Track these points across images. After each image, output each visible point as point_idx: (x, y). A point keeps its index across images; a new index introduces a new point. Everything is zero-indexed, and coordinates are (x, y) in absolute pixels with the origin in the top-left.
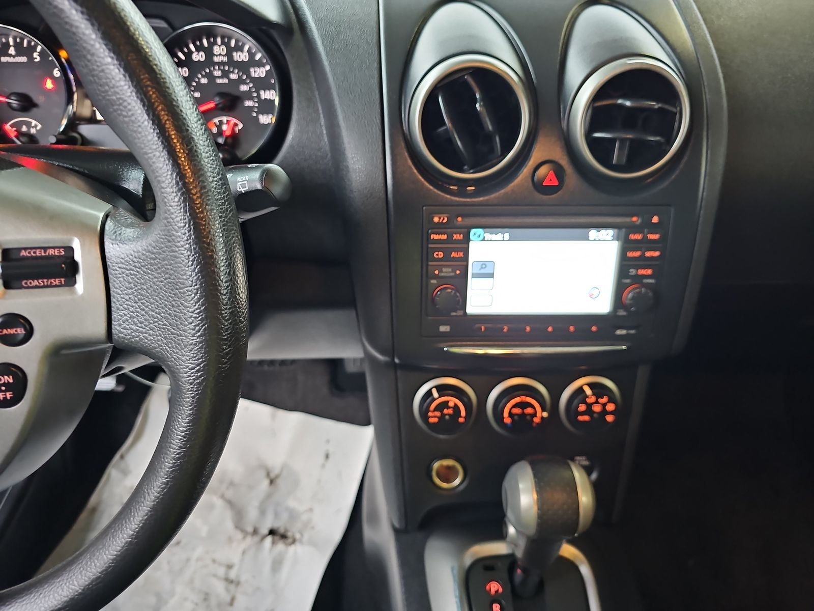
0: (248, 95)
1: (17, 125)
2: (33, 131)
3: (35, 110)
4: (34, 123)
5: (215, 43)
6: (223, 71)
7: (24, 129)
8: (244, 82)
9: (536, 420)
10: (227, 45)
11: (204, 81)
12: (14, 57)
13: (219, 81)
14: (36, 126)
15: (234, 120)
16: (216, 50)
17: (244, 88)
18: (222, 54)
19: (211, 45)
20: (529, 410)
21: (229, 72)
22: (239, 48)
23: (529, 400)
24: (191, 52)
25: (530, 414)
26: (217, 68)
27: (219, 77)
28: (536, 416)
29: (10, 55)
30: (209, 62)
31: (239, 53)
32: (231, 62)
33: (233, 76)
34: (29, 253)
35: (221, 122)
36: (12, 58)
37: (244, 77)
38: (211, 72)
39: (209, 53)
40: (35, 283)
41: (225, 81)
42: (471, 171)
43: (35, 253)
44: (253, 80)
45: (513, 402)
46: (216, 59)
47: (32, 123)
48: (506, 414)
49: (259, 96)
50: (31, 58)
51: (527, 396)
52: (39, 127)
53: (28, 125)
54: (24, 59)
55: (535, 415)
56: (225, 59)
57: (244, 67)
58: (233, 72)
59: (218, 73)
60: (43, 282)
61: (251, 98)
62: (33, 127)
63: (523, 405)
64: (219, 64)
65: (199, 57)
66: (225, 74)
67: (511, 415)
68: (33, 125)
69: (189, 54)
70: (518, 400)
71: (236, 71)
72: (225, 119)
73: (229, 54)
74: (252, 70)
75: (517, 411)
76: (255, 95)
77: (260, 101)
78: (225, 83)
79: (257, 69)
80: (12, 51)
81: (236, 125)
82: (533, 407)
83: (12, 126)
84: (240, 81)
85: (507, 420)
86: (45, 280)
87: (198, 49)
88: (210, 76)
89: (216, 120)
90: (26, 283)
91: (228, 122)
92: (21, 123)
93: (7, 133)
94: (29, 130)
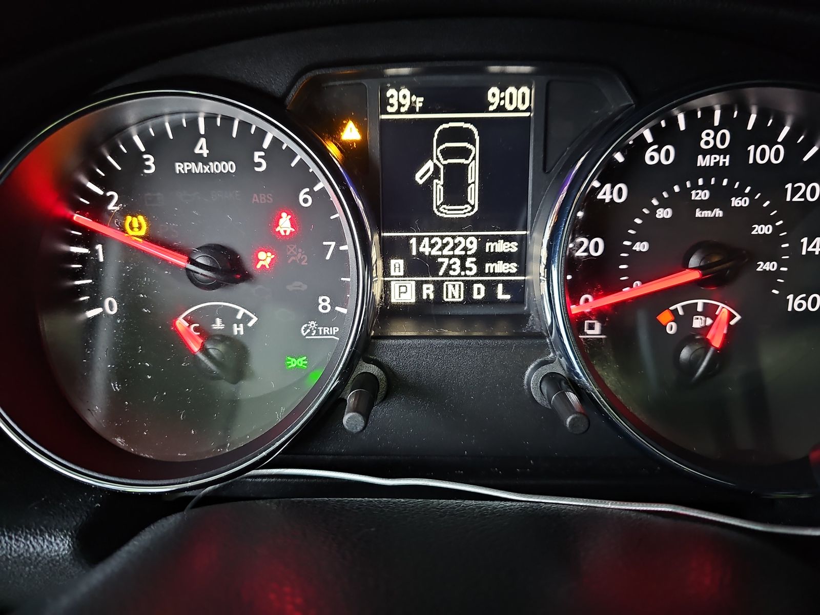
0: (768, 247)
1: (204, 319)
2: (238, 330)
3: (243, 286)
4: (241, 312)
5: (706, 123)
6: (715, 190)
7: (219, 325)
8: (764, 217)
10: (736, 127)
11: (664, 213)
12: (205, 161)
13: (699, 213)
14: (246, 319)
15: (722, 307)
16: (707, 138)
17: (763, 230)
18: (719, 148)
19: (696, 127)
21: (729, 192)
22: (766, 135)
24: (641, 146)
26: (701, 181)
27: (704, 205)
29: (198, 158)
30: (685, 167)
31: (763, 146)
32: (740, 169)
33: (739, 203)
35: (691, 311)
36: (201, 163)
37: (767, 204)
38: (686, 192)
39: (688, 145)
41: (718, 213)
44: (788, 210)
46: (702, 161)
47: (234, 311)
49: (795, 248)
50: (247, 164)
52: (253, 320)
53: (229, 316)
54: (229, 167)
56: (725, 161)
57: (769, 179)
58: (739, 192)
59: (701, 194)
61: (776, 254)
62: (238, 322)
64: (707, 172)
65: (661, 156)
66: (720, 198)
68: (239, 316)
69: (636, 151)
71: (748, 188)
72: (701, 304)
73: (737, 150)
74: (788, 186)
76: (785, 245)
77: (796, 260)
78: (716, 220)
79: (801, 184)
80: (202, 147)
83: (190, 319)
84: (755, 214)
87: (661, 138)
88: (682, 204)
89: (680, 308)
91: (709, 311)
92: (212, 313)
93: (178, 338)
94: (229, 327)
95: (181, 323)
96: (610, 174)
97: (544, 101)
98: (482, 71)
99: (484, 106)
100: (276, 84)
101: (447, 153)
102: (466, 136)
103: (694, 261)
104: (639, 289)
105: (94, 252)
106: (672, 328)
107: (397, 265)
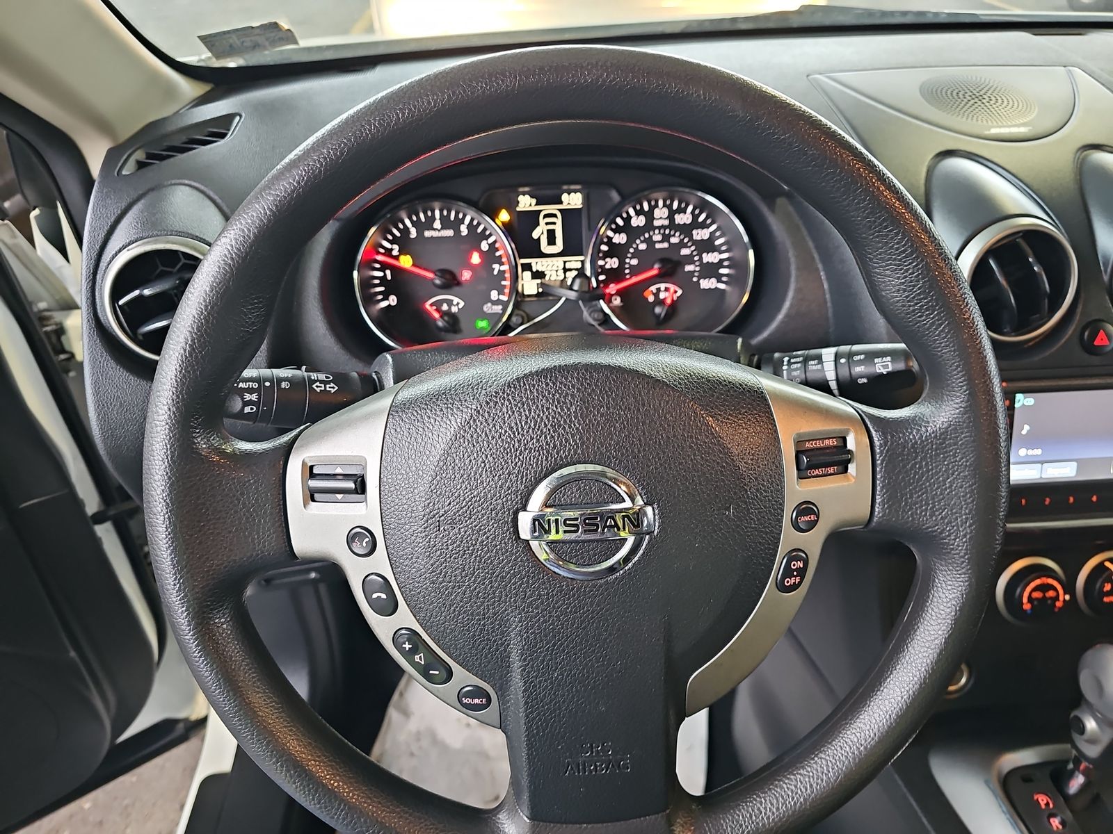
0: (689, 259)
1: (438, 305)
2: (454, 309)
3: (456, 289)
4: (456, 300)
5: (656, 206)
6: (664, 234)
7: (445, 307)
8: (686, 246)
9: (1059, 604)
10: (670, 207)
11: (643, 247)
12: (439, 230)
13: (658, 246)
14: (458, 304)
15: (672, 287)
16: (657, 213)
17: (685, 252)
18: (663, 217)
19: (652, 208)
20: (1051, 594)
21: (670, 236)
22: (682, 210)
23: (1050, 581)
24: (629, 217)
25: (1051, 598)
26: (657, 231)
27: (659, 242)
28: (1059, 600)
29: (435, 229)
30: (649, 226)
31: (682, 215)
32: (673, 225)
33: (674, 240)
34: (812, 444)
35: (659, 290)
36: (437, 232)
37: (686, 240)
38: (651, 237)
39: (650, 216)
40: (816, 472)
41: (666, 245)
42: (1013, 334)
43: (816, 444)
44: (695, 243)
45: (1033, 585)
46: (656, 223)
47: (452, 301)
48: (1025, 600)
49: (701, 259)
50: (458, 231)
51: (1049, 577)
52: (462, 304)
53: (450, 303)
54: (450, 233)
55: (1057, 598)
56: (666, 222)
57: (686, 230)
58: (674, 235)
59: (657, 237)
60: (822, 471)
61: (693, 262)
62: (455, 306)
63: (1044, 588)
64: (659, 228)
65: (639, 221)
66: (666, 238)
67: (1030, 599)
68: (455, 303)
69: (628, 219)
70: (1038, 582)
71: (677, 234)
72: (663, 286)
73: (671, 217)
74: (694, 232)
75: (1037, 595)
76: (696, 258)
77: (702, 264)
78: (665, 249)
79: (699, 231)
80: (437, 224)
81: (676, 292)
82: (1055, 589)
83: (431, 305)
84: (682, 245)
85: (1027, 606)
86: (824, 469)
87: (638, 213)
88: (649, 241)
89: (653, 288)
90: (810, 473)
91: (667, 289)
92: (441, 302)
93: (429, 313)
94: (450, 308)
95: (427, 306)
96: (618, 230)
97: (586, 200)
98: (560, 188)
99: (561, 203)
100: (474, 196)
101: (547, 224)
102: (555, 216)
103: (657, 266)
104: (634, 280)
105: (385, 275)
106: (651, 299)
107: (527, 274)
